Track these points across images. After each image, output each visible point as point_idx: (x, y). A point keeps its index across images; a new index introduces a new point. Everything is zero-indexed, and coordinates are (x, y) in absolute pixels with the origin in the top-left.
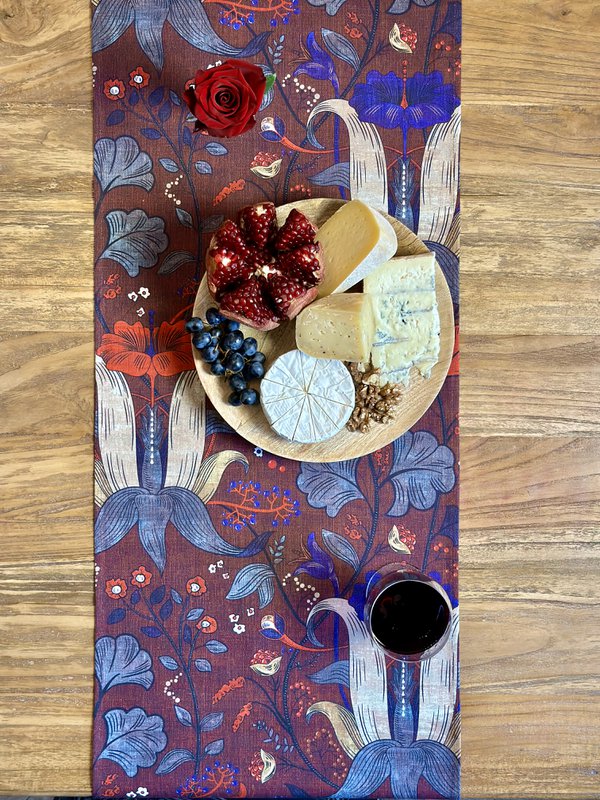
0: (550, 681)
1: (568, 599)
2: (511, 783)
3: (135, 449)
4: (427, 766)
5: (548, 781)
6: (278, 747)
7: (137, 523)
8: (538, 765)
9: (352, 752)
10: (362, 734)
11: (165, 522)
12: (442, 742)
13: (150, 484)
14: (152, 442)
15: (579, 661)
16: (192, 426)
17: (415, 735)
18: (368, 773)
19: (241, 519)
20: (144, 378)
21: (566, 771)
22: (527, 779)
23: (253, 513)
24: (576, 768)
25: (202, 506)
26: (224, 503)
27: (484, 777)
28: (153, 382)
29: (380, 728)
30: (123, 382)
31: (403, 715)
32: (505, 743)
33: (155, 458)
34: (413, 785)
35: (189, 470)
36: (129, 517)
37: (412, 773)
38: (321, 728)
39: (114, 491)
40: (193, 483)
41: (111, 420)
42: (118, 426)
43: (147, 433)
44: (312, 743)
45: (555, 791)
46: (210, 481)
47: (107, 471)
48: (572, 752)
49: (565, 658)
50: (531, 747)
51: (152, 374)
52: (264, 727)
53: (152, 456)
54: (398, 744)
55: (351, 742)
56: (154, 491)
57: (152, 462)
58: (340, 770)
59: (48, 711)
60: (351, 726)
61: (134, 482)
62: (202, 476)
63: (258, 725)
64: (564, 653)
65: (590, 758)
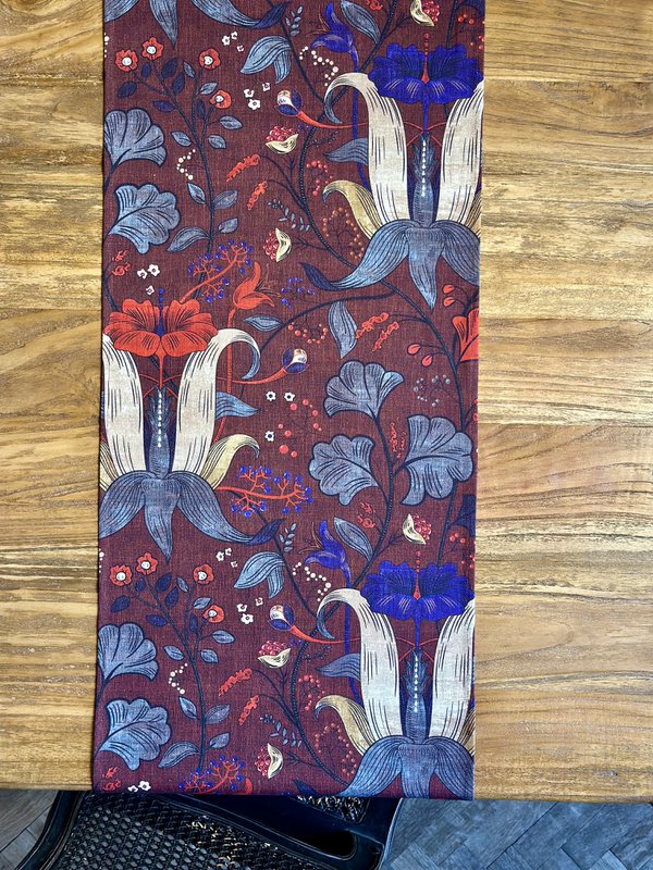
0: (568, 678)
1: (588, 592)
2: (526, 783)
3: (142, 432)
4: (439, 764)
5: (566, 781)
6: (286, 741)
7: (143, 508)
8: (555, 765)
9: (362, 747)
10: (373, 729)
11: (172, 507)
12: (456, 739)
13: (157, 468)
14: (160, 425)
15: (599, 657)
16: (202, 409)
17: (428, 731)
18: (378, 770)
19: (250, 505)
20: (153, 359)
21: (584, 771)
22: (544, 779)
23: (263, 499)
24: (595, 768)
25: (211, 492)
26: (233, 489)
27: (498, 776)
28: (161, 363)
29: (391, 723)
30: (131, 362)
31: (416, 710)
32: (522, 741)
33: (163, 441)
34: (425, 783)
35: (197, 454)
36: (135, 501)
37: (424, 771)
38: (330, 723)
39: (120, 474)
40: (201, 468)
41: (118, 401)
42: (125, 407)
43: (155, 416)
44: (321, 738)
45: (573, 793)
46: (219, 465)
47: (113, 454)
48: (591, 752)
49: (584, 654)
50: (548, 746)
51: (161, 354)
52: (271, 721)
53: (160, 438)
54: (409, 741)
55: (361, 737)
56: (161, 476)
57: (159, 445)
58: (349, 766)
59: (49, 700)
60: (362, 721)
61: (141, 466)
62: (211, 461)
63: (265, 718)
64: (583, 648)
65: (610, 758)
